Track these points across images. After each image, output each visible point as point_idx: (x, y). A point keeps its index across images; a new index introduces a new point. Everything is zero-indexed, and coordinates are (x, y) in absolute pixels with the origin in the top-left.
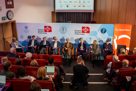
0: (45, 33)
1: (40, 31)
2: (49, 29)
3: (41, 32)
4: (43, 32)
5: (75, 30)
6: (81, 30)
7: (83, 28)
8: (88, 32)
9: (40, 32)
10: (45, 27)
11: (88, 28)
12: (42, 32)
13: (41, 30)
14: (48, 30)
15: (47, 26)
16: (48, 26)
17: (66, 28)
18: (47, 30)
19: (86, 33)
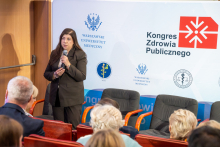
0: (178, 53)
1: (154, 43)
2: (202, 32)
3: (159, 48)
4: (169, 48)
9: (153, 48)
10: (185, 22)
12: (165, 48)
13: (164, 37)
14: (196, 38)
15: (194, 19)
16: (201, 19)
18: (193, 35)
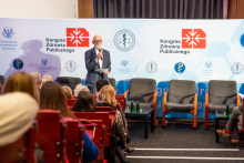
0: (68, 50)
2: (80, 38)
3: (54, 47)
5: (162, 41)
6: (180, 38)
7: (185, 32)
8: (202, 45)
11: (201, 33)
12: (59, 47)
16: (78, 30)
17: (132, 35)
18: (75, 39)
19: (195, 47)
